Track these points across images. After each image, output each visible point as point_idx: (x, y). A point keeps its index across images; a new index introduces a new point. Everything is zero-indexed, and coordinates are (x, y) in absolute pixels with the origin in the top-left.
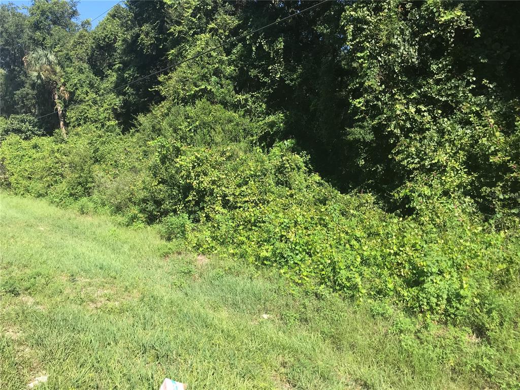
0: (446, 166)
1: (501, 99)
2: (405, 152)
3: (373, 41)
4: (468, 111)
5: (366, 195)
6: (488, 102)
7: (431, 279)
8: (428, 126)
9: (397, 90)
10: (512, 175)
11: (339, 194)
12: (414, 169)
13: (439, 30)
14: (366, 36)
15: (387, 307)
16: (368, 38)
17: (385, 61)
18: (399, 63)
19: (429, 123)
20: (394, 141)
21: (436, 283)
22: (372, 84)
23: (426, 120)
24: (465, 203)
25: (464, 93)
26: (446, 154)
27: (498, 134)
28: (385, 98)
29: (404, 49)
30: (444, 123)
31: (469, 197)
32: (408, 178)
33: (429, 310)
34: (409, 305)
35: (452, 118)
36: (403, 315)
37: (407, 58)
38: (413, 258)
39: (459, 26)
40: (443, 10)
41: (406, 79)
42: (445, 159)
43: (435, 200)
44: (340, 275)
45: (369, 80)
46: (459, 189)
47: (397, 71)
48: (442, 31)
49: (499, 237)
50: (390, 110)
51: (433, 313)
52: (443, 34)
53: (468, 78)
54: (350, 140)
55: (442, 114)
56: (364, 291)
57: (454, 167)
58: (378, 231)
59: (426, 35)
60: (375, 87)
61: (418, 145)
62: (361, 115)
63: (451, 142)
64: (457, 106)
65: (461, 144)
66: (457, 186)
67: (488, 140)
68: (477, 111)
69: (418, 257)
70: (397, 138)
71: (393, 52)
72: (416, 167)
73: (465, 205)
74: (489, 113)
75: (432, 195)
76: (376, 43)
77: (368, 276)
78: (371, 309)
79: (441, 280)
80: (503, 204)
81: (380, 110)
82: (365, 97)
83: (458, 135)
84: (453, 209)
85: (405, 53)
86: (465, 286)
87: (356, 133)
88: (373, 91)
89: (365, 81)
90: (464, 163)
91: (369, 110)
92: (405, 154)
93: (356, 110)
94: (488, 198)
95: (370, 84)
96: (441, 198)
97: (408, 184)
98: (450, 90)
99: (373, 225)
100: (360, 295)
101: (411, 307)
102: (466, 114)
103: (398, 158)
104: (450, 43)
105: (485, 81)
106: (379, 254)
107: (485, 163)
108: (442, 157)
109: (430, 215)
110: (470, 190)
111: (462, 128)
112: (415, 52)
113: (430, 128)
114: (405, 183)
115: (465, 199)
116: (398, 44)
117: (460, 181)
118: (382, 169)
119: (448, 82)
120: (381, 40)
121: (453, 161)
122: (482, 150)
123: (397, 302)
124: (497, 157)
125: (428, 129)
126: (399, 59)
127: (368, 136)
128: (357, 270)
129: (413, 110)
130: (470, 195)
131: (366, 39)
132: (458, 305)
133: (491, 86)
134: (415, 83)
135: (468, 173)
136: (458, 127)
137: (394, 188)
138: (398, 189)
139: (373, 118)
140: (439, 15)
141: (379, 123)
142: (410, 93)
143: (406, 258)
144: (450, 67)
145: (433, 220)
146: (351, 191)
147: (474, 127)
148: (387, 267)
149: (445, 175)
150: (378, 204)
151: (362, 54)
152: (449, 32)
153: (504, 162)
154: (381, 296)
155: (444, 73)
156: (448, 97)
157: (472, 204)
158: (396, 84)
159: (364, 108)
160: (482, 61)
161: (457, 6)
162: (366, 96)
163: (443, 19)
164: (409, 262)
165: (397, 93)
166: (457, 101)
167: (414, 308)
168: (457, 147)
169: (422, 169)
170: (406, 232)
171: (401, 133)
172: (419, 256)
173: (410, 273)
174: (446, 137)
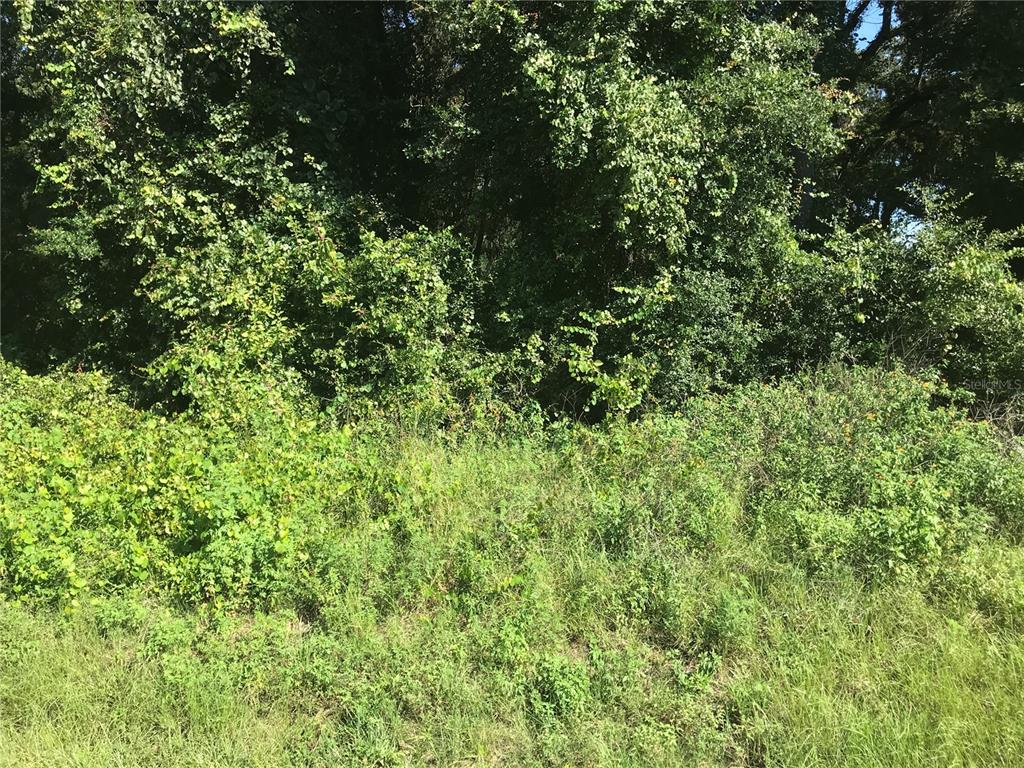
0: (248, 312)
1: (336, 192)
2: (169, 285)
3: (84, 43)
4: (283, 208)
5: (89, 376)
6: (316, 197)
7: (222, 533)
8: (211, 233)
9: (145, 156)
10: (359, 327)
11: (25, 377)
12: (188, 317)
13: (220, 48)
14: (66, 29)
15: (134, 606)
16: (72, 35)
17: (113, 91)
18: (145, 100)
19: (212, 227)
20: (145, 261)
21: (233, 537)
22: (86, 137)
23: (207, 222)
24: (287, 380)
25: (275, 176)
26: (248, 288)
27: (333, 254)
28: (120, 168)
29: (154, 72)
30: (242, 229)
31: (293, 369)
32: (178, 336)
33: (220, 593)
34: (181, 592)
35: (256, 220)
36: (168, 614)
37: (161, 93)
38: (189, 495)
39: (256, 47)
40: (225, 10)
41: (162, 135)
42: (246, 298)
43: (230, 377)
44: (22, 559)
45: (79, 127)
46: (275, 355)
47: (140, 115)
48: (226, 49)
49: (342, 436)
50: (131, 196)
51: (227, 597)
52: (230, 57)
53: (280, 148)
54: (42, 255)
55: (237, 212)
56: (81, 583)
57: (262, 313)
58: (114, 449)
59: (196, 51)
60: (94, 143)
61: (194, 270)
62: (65, 200)
63: (256, 266)
64: (263, 199)
65: (275, 270)
66: (271, 349)
67: (318, 265)
68: (298, 211)
69: (198, 493)
70: (151, 254)
71: (128, 74)
72: (191, 314)
73: (286, 383)
74: (317, 216)
75: (223, 367)
76: (91, 48)
77: (91, 549)
78: (96, 618)
79: (242, 531)
80: (349, 378)
81: (110, 195)
82: (71, 162)
83: (267, 254)
84: (264, 392)
85: (155, 80)
86: (282, 534)
87: (56, 239)
88: (90, 152)
89: (69, 128)
90: (281, 306)
91: (84, 191)
92: (168, 288)
93: (52, 190)
94: (322, 369)
95: (81, 135)
96: (241, 373)
97: (178, 348)
98: (249, 166)
99: (104, 438)
100: (73, 592)
101: (184, 595)
102: (280, 214)
103: (154, 296)
104: (243, 76)
105: (308, 157)
106: (115, 498)
107: (316, 306)
108: (239, 294)
109: (222, 408)
110: (293, 355)
111: (275, 240)
112: (177, 82)
113: (216, 238)
114: (172, 347)
115: (286, 373)
116: (141, 59)
117: (275, 339)
118: (122, 319)
119: (244, 150)
120: (101, 43)
121: (261, 302)
122: (309, 281)
123: (157, 590)
124: (334, 296)
125: (212, 240)
126: (145, 90)
127: (85, 248)
128: (67, 540)
129: (179, 199)
130: (294, 364)
131: (66, 36)
132: (272, 572)
133: (319, 168)
134: (181, 145)
135: (289, 325)
136: (267, 237)
137: (150, 357)
138: (159, 360)
139: (93, 210)
140: (219, 17)
141: (111, 222)
142: (171, 162)
143: (174, 497)
144: (247, 123)
145: (229, 417)
146: (54, 368)
147: (295, 240)
148: (134, 523)
149: (247, 329)
150: (117, 392)
151: (59, 68)
152: (239, 55)
153: (345, 303)
154: (120, 586)
155: (236, 132)
156: (246, 180)
157: (299, 380)
158: (142, 143)
159: (70, 187)
160: (301, 119)
161: (251, 8)
162: (73, 160)
163: (226, 28)
164: (182, 505)
165: (145, 161)
166: (261, 189)
167: (191, 596)
168: (267, 275)
169: (204, 317)
170: (174, 446)
171: (159, 245)
172: (200, 491)
173: (180, 528)
174: (247, 256)
